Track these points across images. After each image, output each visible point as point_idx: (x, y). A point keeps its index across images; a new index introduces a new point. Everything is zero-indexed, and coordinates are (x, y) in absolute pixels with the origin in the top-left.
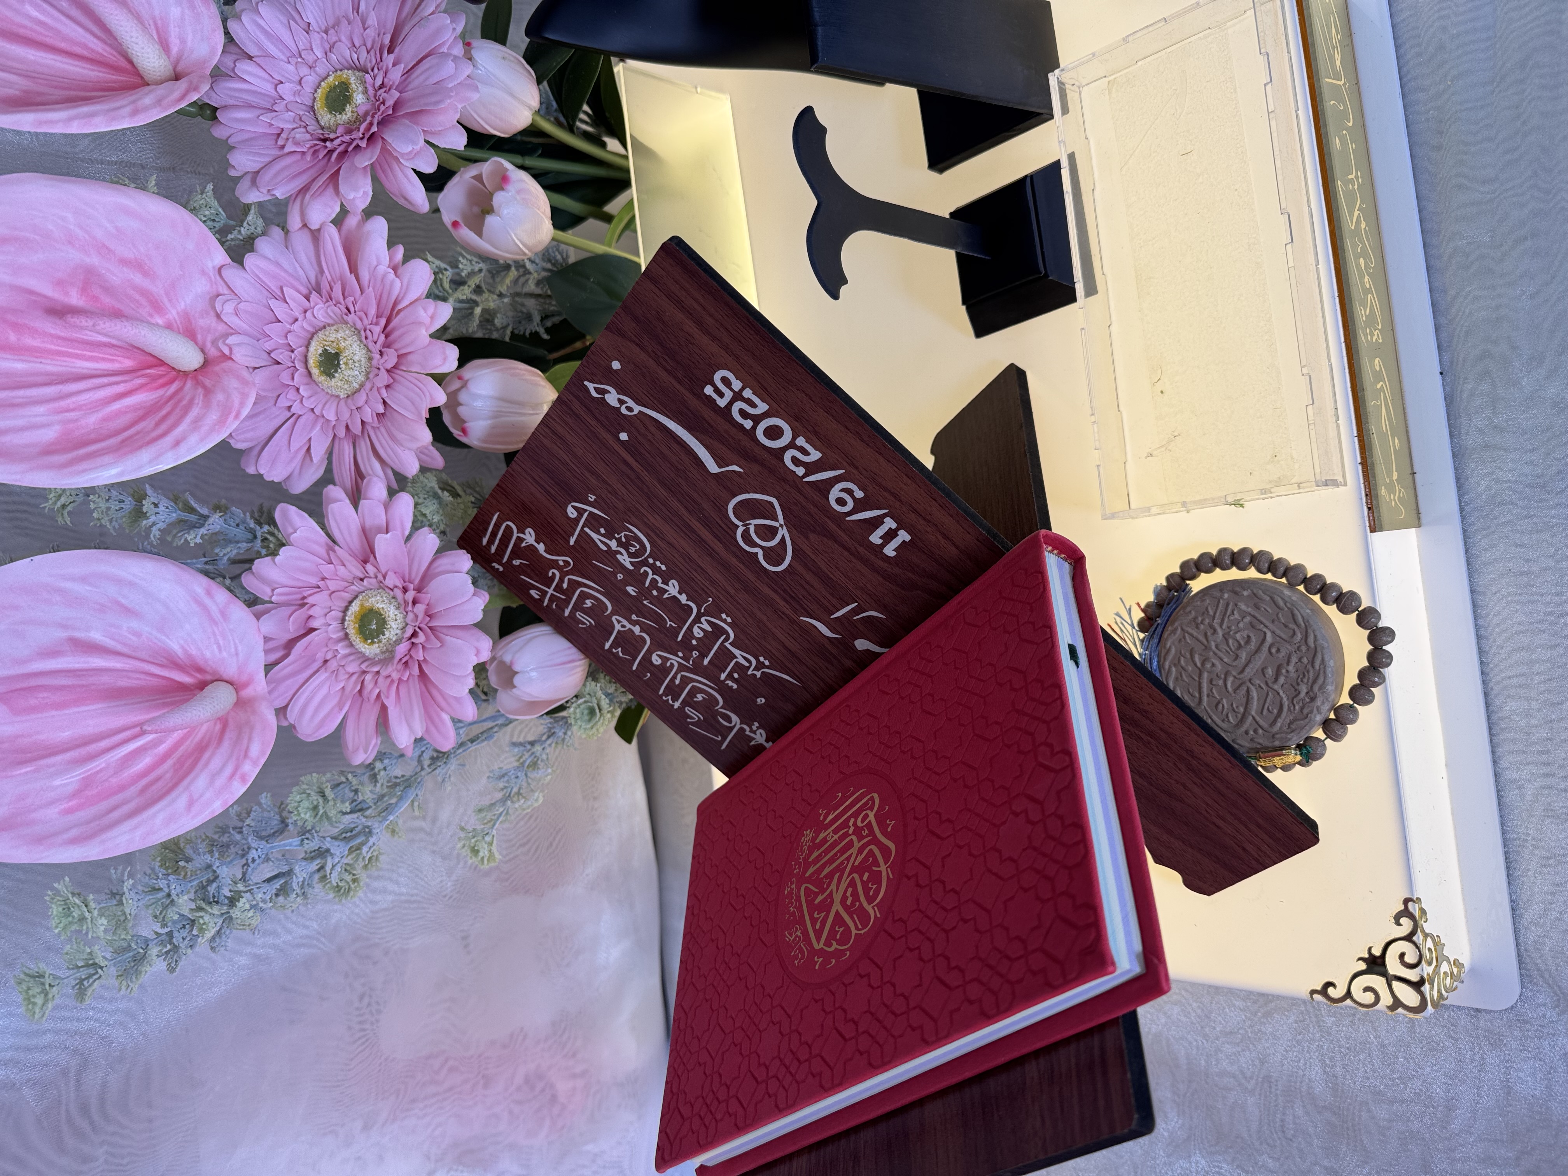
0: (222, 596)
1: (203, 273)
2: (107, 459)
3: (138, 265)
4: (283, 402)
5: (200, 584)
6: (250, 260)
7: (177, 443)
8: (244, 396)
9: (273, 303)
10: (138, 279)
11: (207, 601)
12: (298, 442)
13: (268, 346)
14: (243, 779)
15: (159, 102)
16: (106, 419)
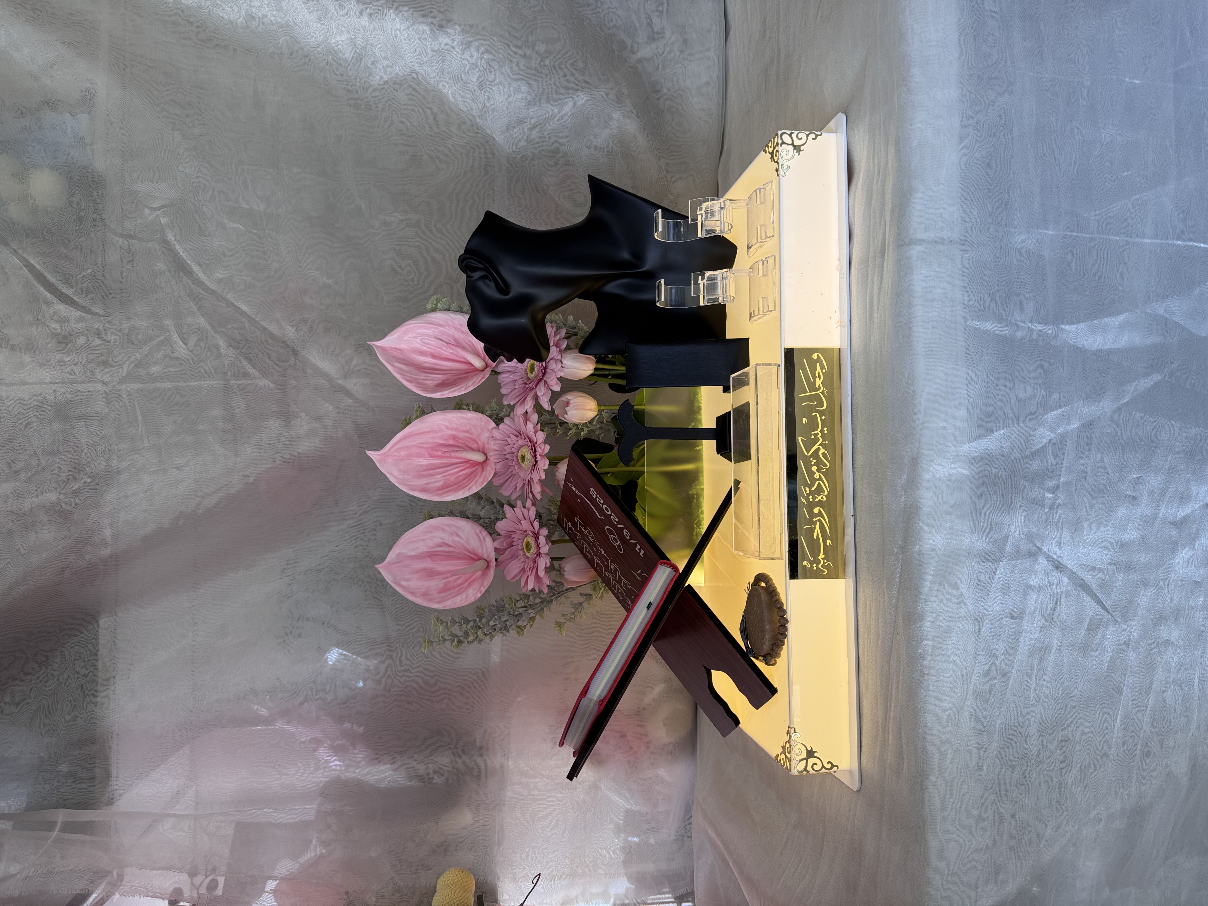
0: (485, 533)
1: (488, 430)
2: (451, 493)
3: (468, 432)
4: (510, 470)
5: (478, 529)
6: (502, 426)
7: (470, 488)
8: (491, 473)
9: (508, 439)
10: (468, 435)
11: (480, 535)
12: (513, 484)
13: (505, 453)
14: (481, 592)
15: (473, 384)
16: (456, 478)
